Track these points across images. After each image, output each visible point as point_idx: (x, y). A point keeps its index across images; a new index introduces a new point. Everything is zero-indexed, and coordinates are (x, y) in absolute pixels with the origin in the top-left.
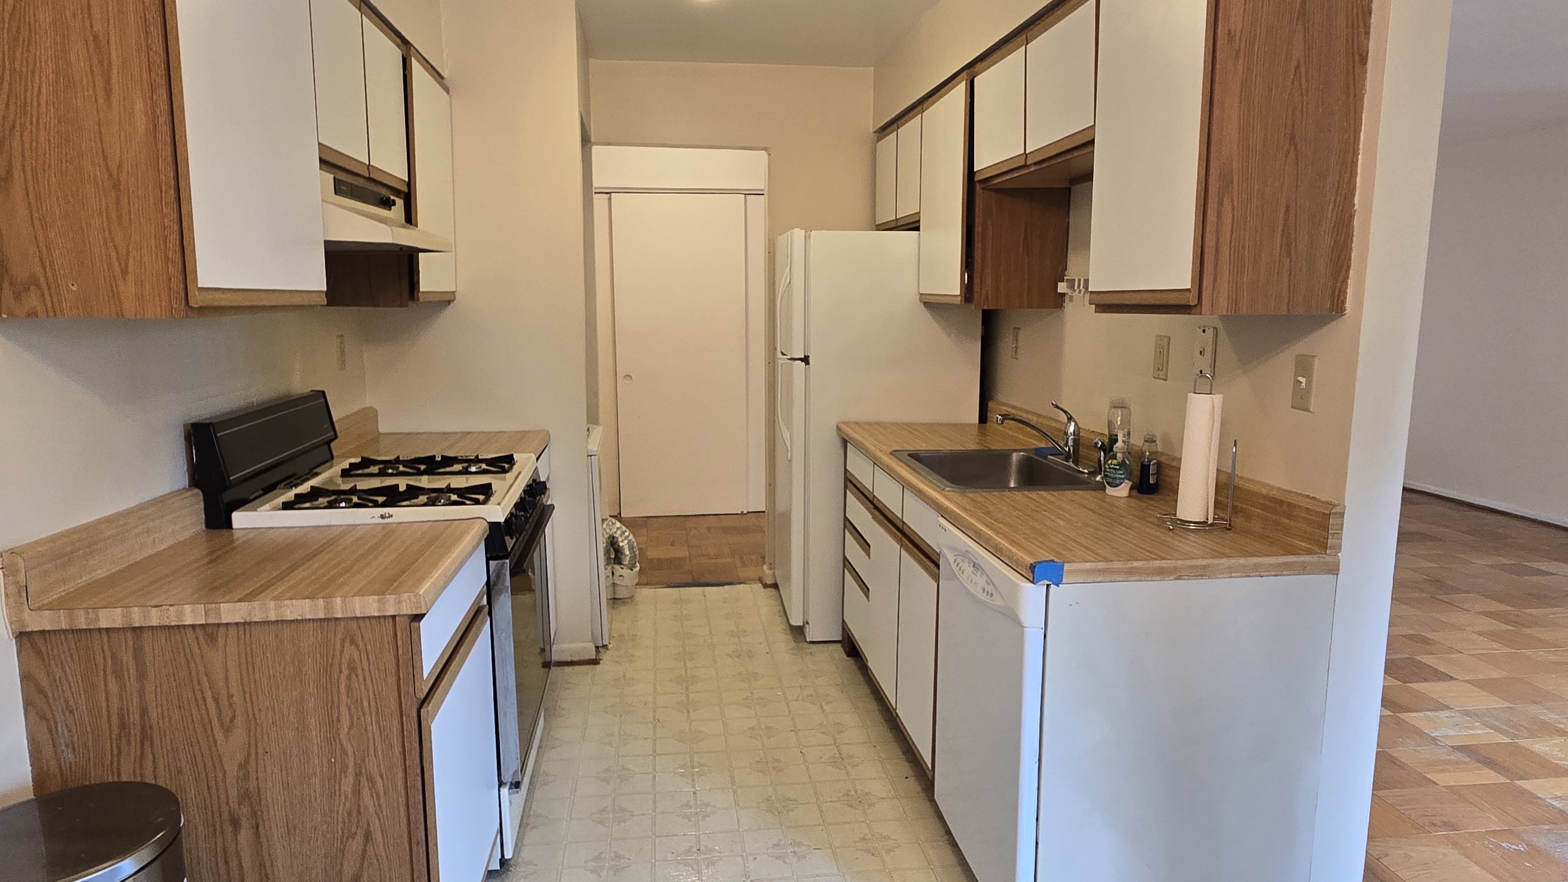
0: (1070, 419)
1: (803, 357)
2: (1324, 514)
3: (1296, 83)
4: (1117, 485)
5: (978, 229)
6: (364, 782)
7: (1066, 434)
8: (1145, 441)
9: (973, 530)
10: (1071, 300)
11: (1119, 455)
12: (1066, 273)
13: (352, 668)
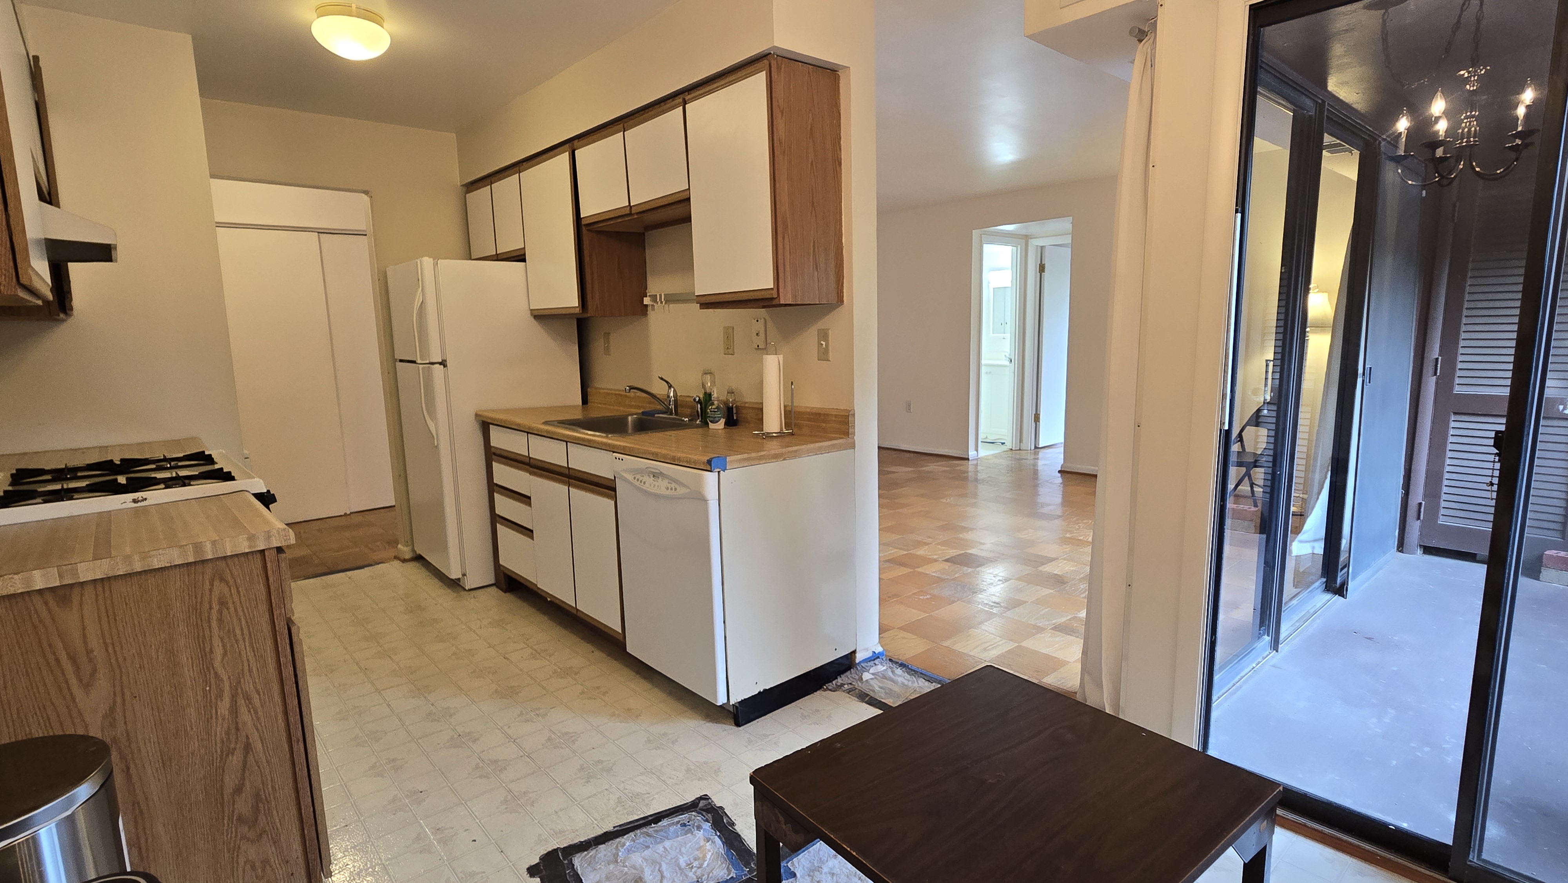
0: (670, 387)
1: (441, 361)
2: (845, 416)
3: (812, 172)
4: (717, 422)
5: (587, 259)
6: (241, 702)
7: (668, 396)
8: (728, 393)
9: (649, 453)
10: (653, 309)
11: (716, 402)
12: (647, 291)
13: (223, 603)
